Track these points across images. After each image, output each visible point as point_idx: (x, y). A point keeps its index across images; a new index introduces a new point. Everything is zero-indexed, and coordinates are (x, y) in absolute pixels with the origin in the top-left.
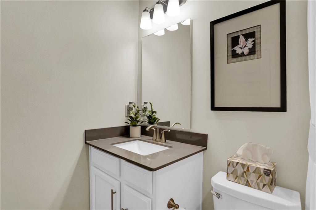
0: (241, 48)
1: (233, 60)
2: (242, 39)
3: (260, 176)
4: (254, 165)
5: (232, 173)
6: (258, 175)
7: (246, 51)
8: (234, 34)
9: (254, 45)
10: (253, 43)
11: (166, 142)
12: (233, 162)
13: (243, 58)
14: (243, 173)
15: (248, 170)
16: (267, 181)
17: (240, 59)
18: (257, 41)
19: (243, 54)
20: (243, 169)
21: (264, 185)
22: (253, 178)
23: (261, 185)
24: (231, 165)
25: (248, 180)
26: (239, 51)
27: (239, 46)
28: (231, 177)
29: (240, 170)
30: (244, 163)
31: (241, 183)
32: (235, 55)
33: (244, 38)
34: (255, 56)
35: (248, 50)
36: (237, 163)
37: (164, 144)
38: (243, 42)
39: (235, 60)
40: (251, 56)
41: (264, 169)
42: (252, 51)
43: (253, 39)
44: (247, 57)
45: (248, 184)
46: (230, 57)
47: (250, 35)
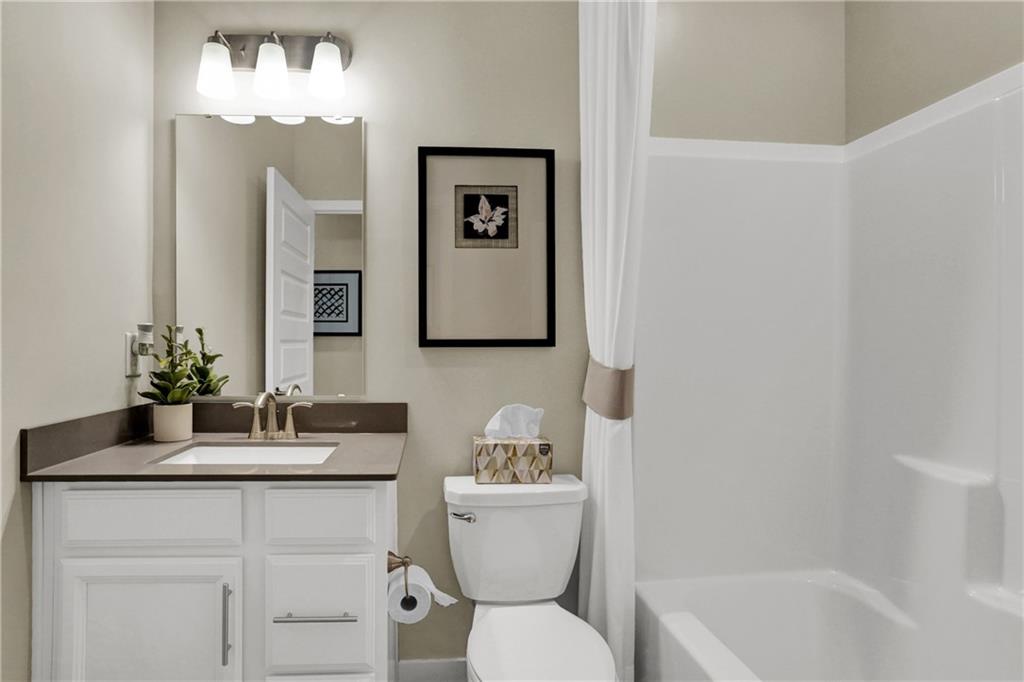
0: (483, 222)
1: (467, 243)
2: (484, 204)
3: (534, 458)
4: (522, 442)
5: (486, 468)
6: (531, 458)
7: (492, 229)
8: (467, 189)
9: (506, 220)
10: (504, 217)
11: (297, 437)
12: (487, 445)
13: (486, 242)
14: (507, 462)
15: (515, 454)
16: (545, 464)
17: (479, 242)
18: (511, 215)
19: (485, 235)
20: (507, 453)
21: (541, 472)
22: (522, 465)
23: (536, 473)
24: (484, 452)
25: (515, 473)
26: (479, 227)
27: (480, 217)
28: (485, 475)
29: (500, 457)
30: (506, 442)
31: (502, 481)
32: (469, 232)
33: (490, 203)
34: (506, 242)
35: (495, 228)
36: (496, 445)
37: (295, 441)
38: (487, 211)
39: (470, 242)
40: (501, 242)
41: (540, 445)
42: (503, 232)
43: (505, 210)
44: (493, 242)
45: (515, 480)
46: (461, 234)
47: (498, 200)
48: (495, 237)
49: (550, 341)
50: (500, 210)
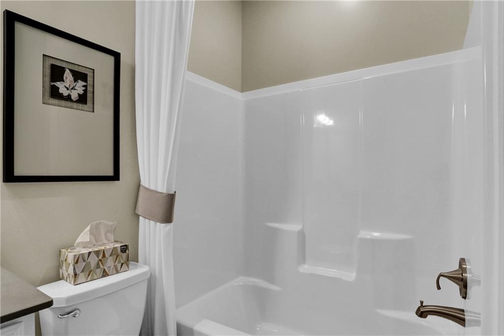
0: (68, 89)
1: (53, 101)
2: (68, 76)
3: (117, 256)
4: (108, 247)
5: (82, 271)
6: (116, 256)
7: (74, 95)
8: (54, 60)
9: (85, 91)
10: (84, 88)
12: (83, 254)
13: (69, 104)
14: (98, 263)
15: (104, 256)
16: (124, 259)
17: (63, 103)
18: (90, 89)
19: (69, 98)
20: (98, 258)
21: (122, 264)
22: (110, 262)
23: (119, 265)
24: (81, 259)
25: (104, 269)
26: (63, 91)
27: (65, 84)
28: (82, 277)
29: (93, 260)
30: (96, 249)
31: (95, 277)
32: (55, 93)
33: (72, 75)
34: (85, 107)
35: (77, 95)
36: (90, 253)
38: (71, 81)
39: (56, 101)
40: (81, 106)
41: (121, 246)
42: (83, 99)
43: (85, 84)
44: (75, 105)
45: (105, 274)
46: (48, 94)
47: (79, 76)
48: (77, 102)
49: (116, 177)
50: (81, 83)
